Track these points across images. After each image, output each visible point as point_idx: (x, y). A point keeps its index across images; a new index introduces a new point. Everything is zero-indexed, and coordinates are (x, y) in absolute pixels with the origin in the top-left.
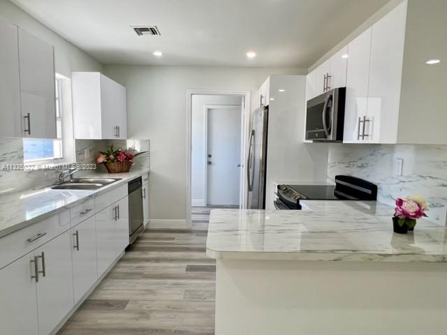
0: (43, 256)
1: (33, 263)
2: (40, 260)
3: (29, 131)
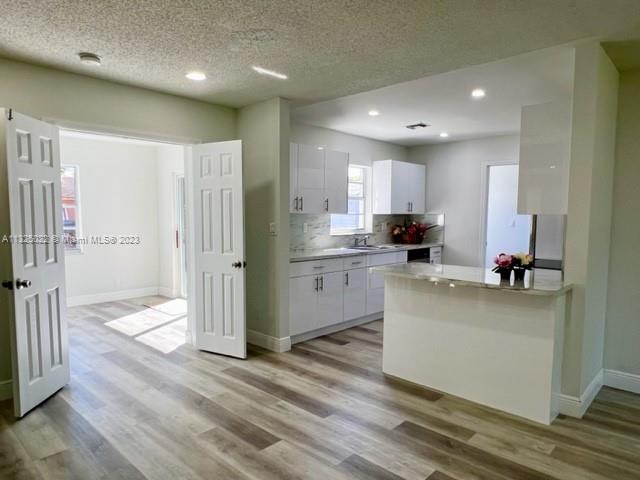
0: (322, 279)
1: (316, 281)
2: (320, 281)
3: (327, 209)
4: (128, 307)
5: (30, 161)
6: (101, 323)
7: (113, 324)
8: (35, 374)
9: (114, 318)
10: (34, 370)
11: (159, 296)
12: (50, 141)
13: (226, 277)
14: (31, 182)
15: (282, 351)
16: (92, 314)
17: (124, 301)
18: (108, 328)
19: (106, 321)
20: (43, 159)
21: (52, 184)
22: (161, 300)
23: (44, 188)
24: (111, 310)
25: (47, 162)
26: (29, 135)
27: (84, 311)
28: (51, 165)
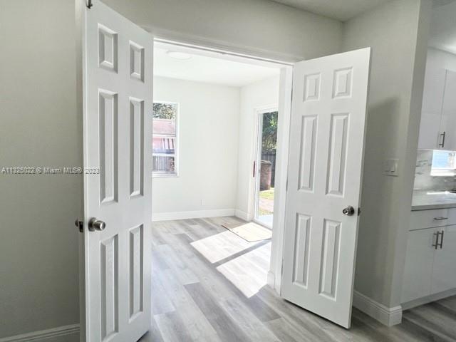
0: (442, 234)
1: (436, 236)
2: (440, 236)
3: (443, 145)
4: (211, 226)
5: (116, 69)
6: (188, 241)
7: (197, 244)
8: (108, 331)
9: (199, 237)
10: (108, 326)
11: (235, 217)
12: (143, 50)
13: (328, 224)
14: (116, 96)
15: (391, 324)
16: (182, 231)
17: (208, 219)
18: (193, 249)
19: (192, 241)
20: (132, 70)
21: (142, 103)
22: (237, 222)
23: (132, 106)
24: (197, 227)
25: (137, 74)
26: (116, 36)
27: (177, 226)
28: (142, 79)
